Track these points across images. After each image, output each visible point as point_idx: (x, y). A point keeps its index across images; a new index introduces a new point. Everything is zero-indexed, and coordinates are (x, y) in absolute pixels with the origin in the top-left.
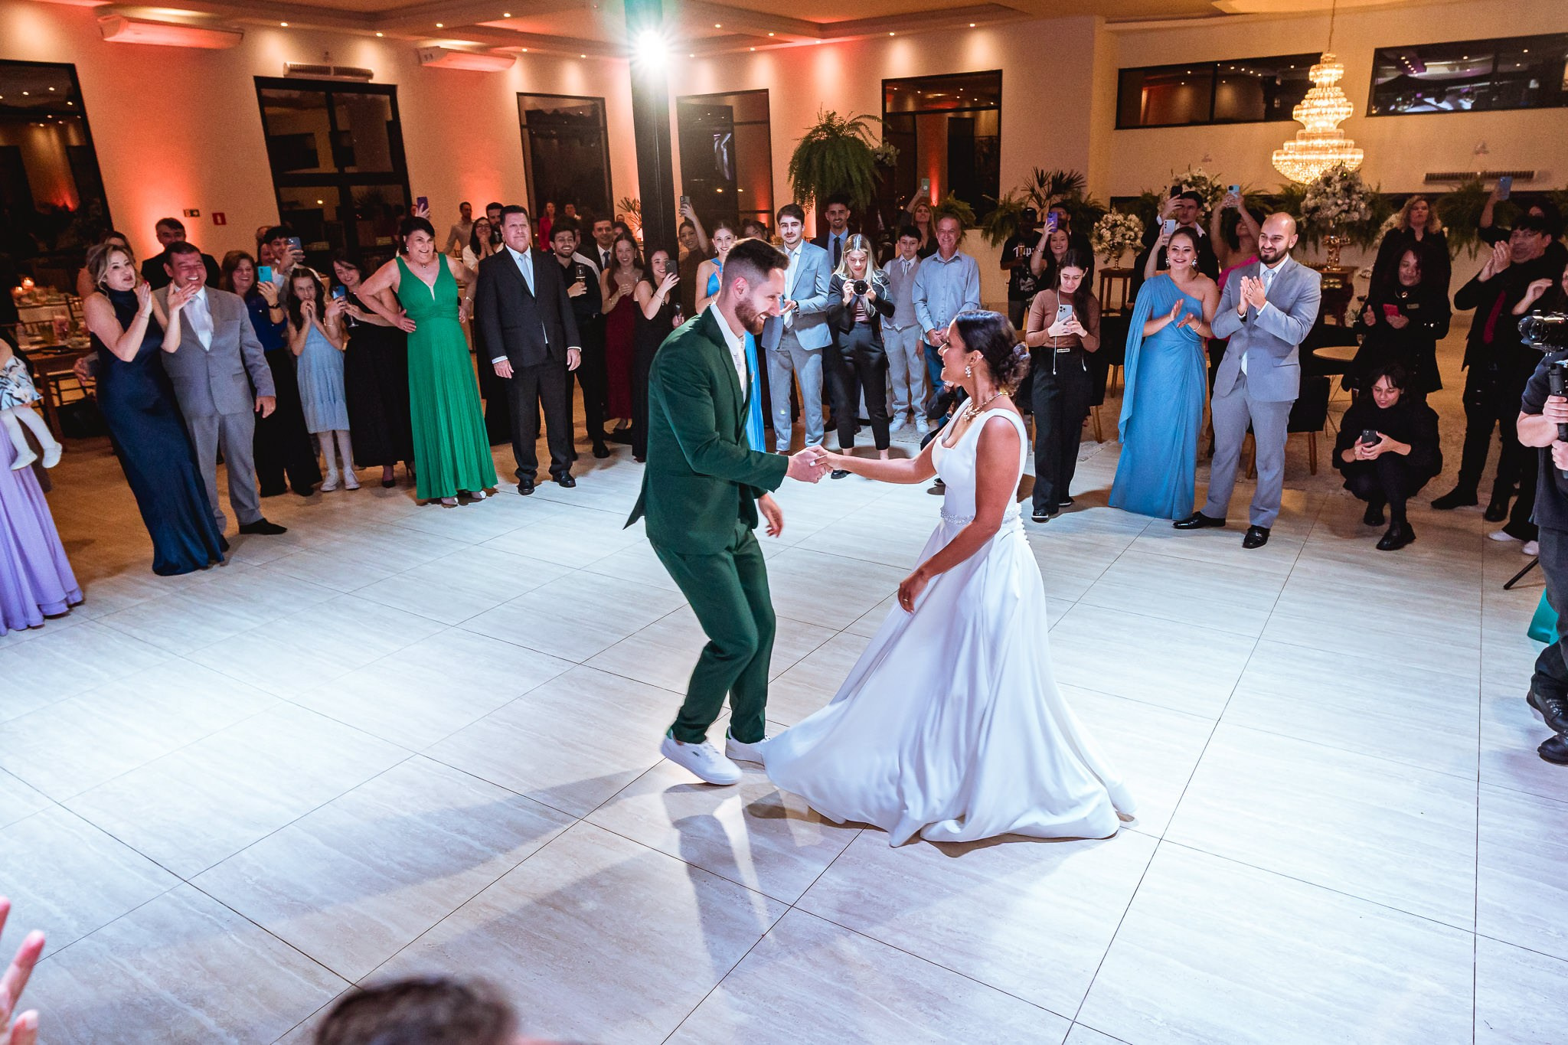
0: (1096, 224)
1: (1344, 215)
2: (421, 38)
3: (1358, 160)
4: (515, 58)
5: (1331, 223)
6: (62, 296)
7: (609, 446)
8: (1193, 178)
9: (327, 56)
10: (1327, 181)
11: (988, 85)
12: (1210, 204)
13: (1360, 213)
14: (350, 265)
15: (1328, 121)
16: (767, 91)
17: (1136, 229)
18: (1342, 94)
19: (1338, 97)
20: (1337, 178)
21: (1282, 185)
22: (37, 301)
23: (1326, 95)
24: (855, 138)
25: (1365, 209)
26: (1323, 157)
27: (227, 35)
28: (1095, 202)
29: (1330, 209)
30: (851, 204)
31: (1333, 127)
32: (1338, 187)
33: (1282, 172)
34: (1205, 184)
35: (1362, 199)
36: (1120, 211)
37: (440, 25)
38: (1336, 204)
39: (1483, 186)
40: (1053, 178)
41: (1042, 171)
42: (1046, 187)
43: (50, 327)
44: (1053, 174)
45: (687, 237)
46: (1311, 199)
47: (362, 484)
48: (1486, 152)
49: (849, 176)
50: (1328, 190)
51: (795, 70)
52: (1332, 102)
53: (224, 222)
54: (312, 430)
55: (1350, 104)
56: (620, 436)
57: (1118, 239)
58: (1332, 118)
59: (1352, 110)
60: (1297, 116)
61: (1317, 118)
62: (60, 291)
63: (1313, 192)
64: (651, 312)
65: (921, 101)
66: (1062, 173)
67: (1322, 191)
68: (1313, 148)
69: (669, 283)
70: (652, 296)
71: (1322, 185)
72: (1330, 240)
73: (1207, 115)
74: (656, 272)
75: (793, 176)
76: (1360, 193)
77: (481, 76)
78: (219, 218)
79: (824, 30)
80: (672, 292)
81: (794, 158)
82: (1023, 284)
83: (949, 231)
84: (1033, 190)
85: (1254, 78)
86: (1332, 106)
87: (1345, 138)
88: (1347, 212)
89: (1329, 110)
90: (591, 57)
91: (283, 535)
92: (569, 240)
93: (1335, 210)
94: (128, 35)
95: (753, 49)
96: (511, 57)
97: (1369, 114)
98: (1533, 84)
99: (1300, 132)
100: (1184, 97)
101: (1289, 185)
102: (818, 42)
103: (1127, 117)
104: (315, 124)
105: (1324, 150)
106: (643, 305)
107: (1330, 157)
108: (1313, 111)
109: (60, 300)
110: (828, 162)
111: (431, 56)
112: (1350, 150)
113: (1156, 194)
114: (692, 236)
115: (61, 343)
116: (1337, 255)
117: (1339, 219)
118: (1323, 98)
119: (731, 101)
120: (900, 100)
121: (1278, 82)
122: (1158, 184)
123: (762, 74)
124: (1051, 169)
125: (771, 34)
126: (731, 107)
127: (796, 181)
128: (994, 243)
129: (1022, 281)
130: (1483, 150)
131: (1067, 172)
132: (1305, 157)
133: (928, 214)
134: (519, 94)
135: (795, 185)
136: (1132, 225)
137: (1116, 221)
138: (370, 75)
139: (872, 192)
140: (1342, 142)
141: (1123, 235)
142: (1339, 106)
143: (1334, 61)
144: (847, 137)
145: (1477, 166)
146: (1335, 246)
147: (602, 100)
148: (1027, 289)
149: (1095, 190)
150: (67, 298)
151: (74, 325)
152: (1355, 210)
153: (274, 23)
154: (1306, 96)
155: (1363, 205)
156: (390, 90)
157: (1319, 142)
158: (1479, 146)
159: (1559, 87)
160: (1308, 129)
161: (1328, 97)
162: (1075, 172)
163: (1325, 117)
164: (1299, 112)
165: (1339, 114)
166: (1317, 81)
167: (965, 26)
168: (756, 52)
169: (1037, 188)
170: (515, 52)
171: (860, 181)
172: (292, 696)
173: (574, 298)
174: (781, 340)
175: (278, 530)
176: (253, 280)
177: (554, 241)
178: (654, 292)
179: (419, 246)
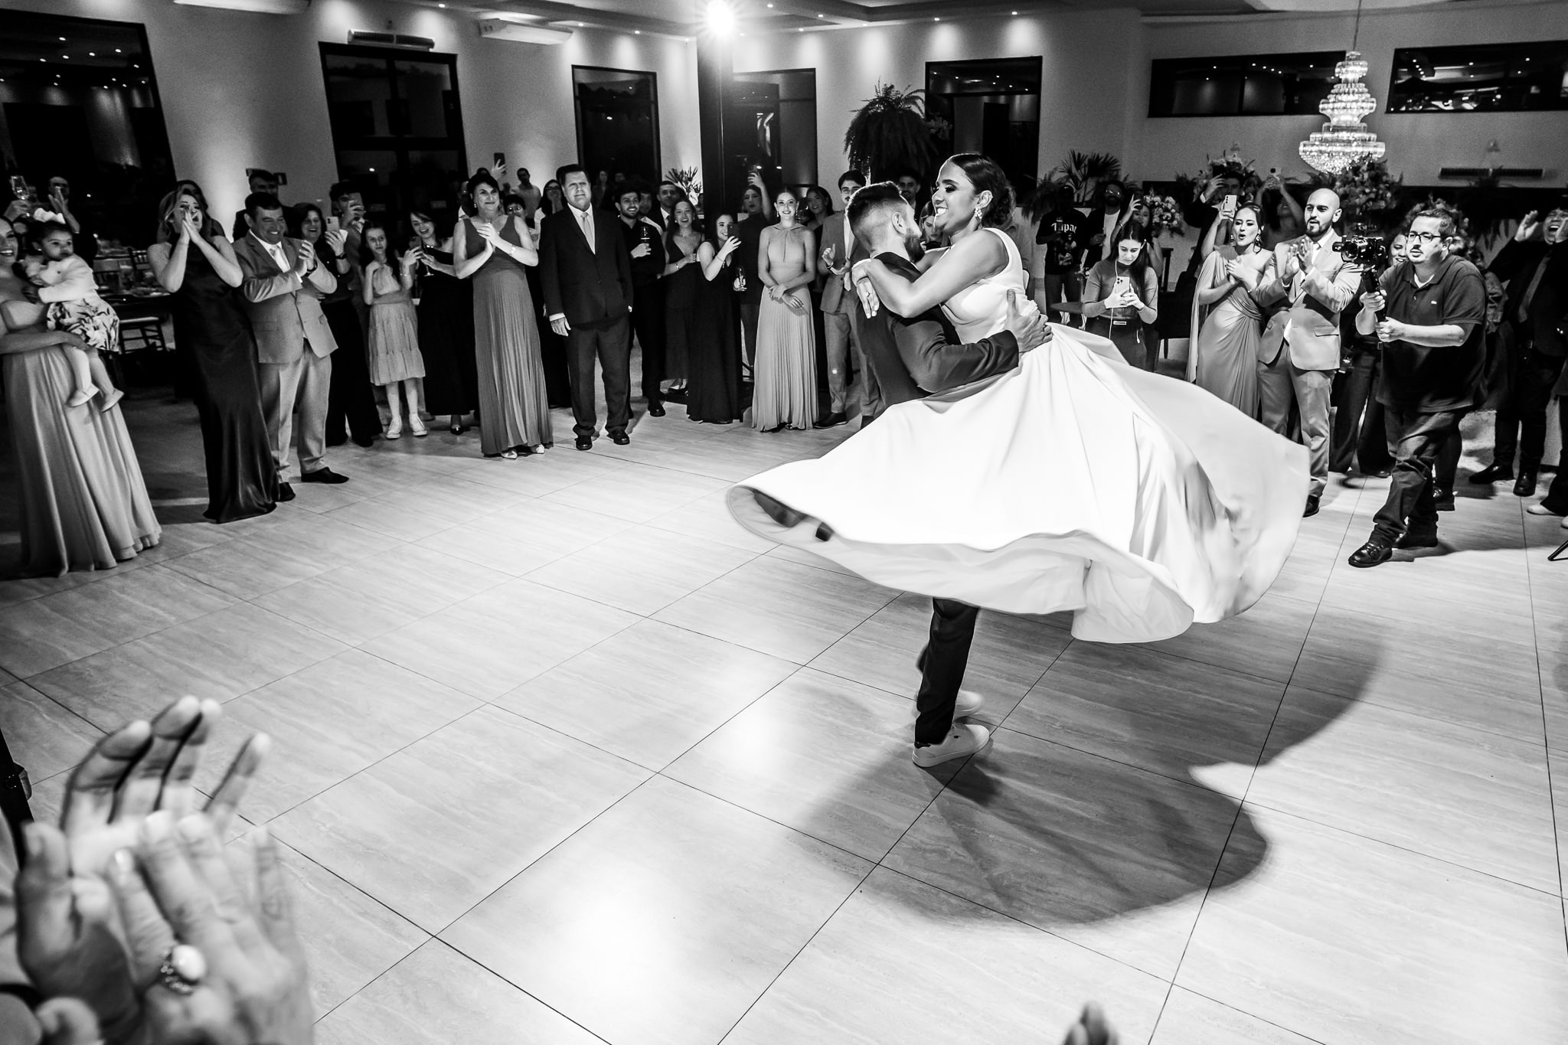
1: (1371, 203)
2: (478, 10)
3: (1380, 153)
4: (571, 33)
5: (1358, 210)
6: (125, 248)
8: (1228, 163)
9: (390, 24)
10: (1356, 170)
11: (1026, 72)
13: (1386, 202)
14: (425, 217)
15: (1353, 115)
16: (813, 70)
17: (1173, 211)
18: (1366, 90)
19: (1362, 93)
20: (1365, 167)
23: (1351, 90)
24: (911, 111)
25: (1391, 198)
26: (1347, 150)
29: (1358, 197)
31: (1356, 121)
32: (1366, 176)
33: (1309, 163)
35: (1388, 189)
38: (1364, 193)
39: (1498, 181)
40: (1090, 161)
41: (1079, 155)
42: (1083, 170)
43: (116, 277)
44: (1089, 157)
46: (1340, 187)
48: (1497, 150)
49: (905, 147)
50: (1356, 178)
51: (842, 54)
52: (1356, 97)
55: (1374, 100)
58: (1355, 112)
59: (1375, 105)
60: (1323, 109)
61: (1342, 112)
62: (123, 243)
63: (1341, 181)
64: (711, 274)
65: (958, 85)
66: (1098, 156)
67: (1350, 179)
68: (1337, 141)
69: (730, 246)
70: (714, 258)
71: (1351, 174)
72: (1357, 226)
73: (1236, 107)
75: (850, 147)
76: (1386, 182)
77: (538, 48)
79: (871, 14)
81: (851, 128)
82: (1062, 259)
84: (1069, 171)
85: (1275, 75)
86: (1357, 101)
87: (1368, 132)
88: (1374, 200)
89: (1354, 105)
90: (645, 33)
92: (634, 201)
93: (1363, 198)
95: (801, 30)
96: (567, 30)
97: (1388, 112)
98: (1534, 90)
99: (1326, 124)
100: (1208, 91)
101: (1317, 174)
102: (865, 24)
103: (1161, 107)
104: (375, 93)
107: (1354, 149)
108: (1338, 105)
109: (123, 253)
110: (885, 133)
111: (491, 27)
112: (1372, 143)
113: (1190, 178)
115: (126, 292)
117: (1367, 207)
118: (1349, 93)
119: (777, 79)
120: (939, 82)
121: (1298, 80)
122: (1194, 168)
123: (810, 53)
124: (1087, 150)
125: (821, 16)
126: (778, 85)
127: (852, 151)
129: (1061, 256)
130: (1495, 148)
131: (1102, 155)
132: (1329, 149)
134: (574, 67)
136: (1170, 206)
137: (1154, 202)
138: (431, 44)
140: (1366, 136)
141: (1161, 216)
142: (1363, 101)
143: (1358, 58)
144: (903, 110)
145: (1489, 163)
147: (654, 75)
148: (1066, 264)
150: (131, 252)
151: (140, 275)
152: (1382, 199)
154: (1332, 91)
155: (1389, 195)
156: (450, 59)
157: (1344, 135)
158: (1492, 144)
159: (1559, 93)
160: (1334, 121)
161: (1353, 92)
162: (1110, 156)
163: (1350, 111)
164: (1326, 106)
165: (1362, 108)
166: (1343, 77)
167: (1005, 14)
168: (805, 33)
169: (1074, 170)
170: (571, 27)
171: (915, 151)
172: (359, 643)
173: (638, 258)
174: (840, 303)
175: (340, 479)
176: (319, 231)
177: (619, 202)
178: (716, 254)
179: (484, 198)
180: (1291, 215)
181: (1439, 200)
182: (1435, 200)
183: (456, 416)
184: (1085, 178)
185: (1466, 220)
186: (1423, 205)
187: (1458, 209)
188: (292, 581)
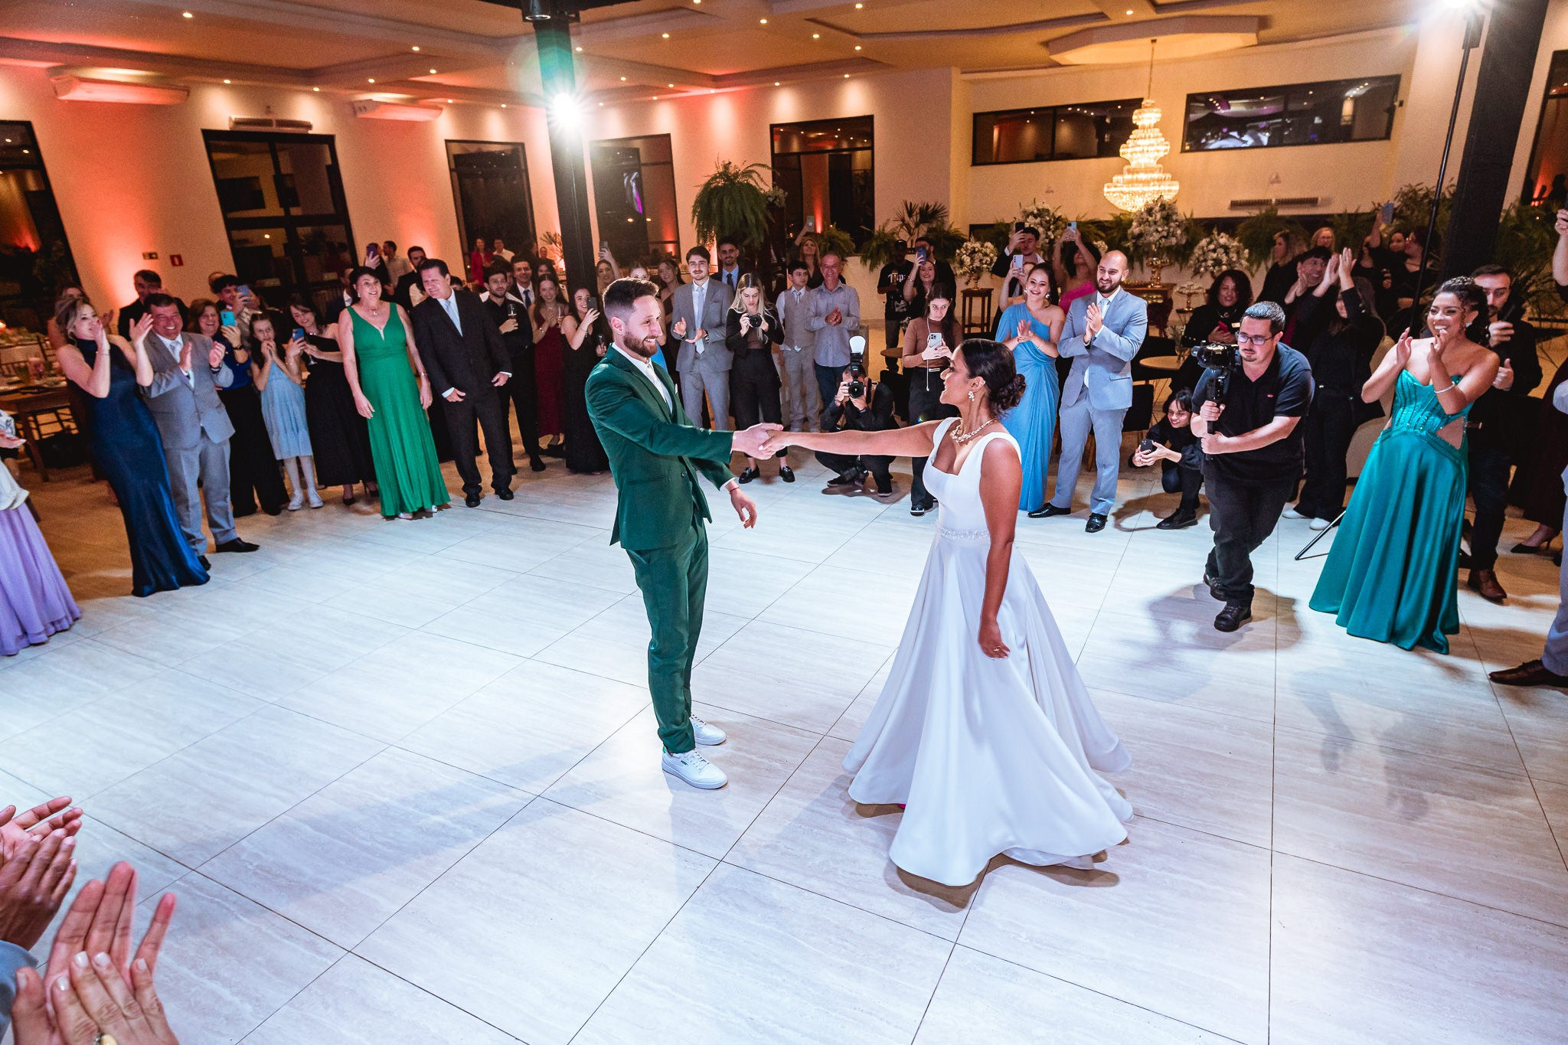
0: (958, 251)
1: (1163, 240)
2: (353, 92)
3: (1175, 191)
4: (441, 109)
5: (1154, 246)
6: (33, 335)
7: (545, 460)
8: (1038, 210)
9: (268, 109)
10: (1150, 211)
11: (862, 126)
12: (1053, 232)
13: (1176, 238)
15: (1149, 158)
16: (668, 135)
17: (992, 255)
18: (1160, 134)
19: (1157, 137)
20: (1157, 208)
21: (1112, 214)
22: (10, 341)
23: (1147, 135)
24: (748, 184)
25: (1181, 234)
26: (1146, 189)
27: (173, 93)
28: (956, 230)
29: (1152, 235)
30: (746, 242)
31: (1153, 163)
32: (1159, 216)
33: (1112, 202)
34: (1048, 215)
35: (1178, 226)
36: (978, 239)
37: (372, 81)
38: (1157, 231)
39: (1279, 211)
40: (920, 209)
41: (911, 204)
42: (915, 218)
43: (26, 368)
44: (920, 205)
45: (604, 272)
46: (1136, 227)
47: (325, 502)
48: (1279, 182)
49: (745, 217)
50: (1150, 219)
51: (693, 117)
52: (1152, 141)
53: (181, 263)
54: (278, 458)
55: (1167, 143)
56: (553, 451)
57: (977, 264)
58: (1153, 155)
59: (1168, 148)
60: (1123, 153)
61: (1139, 155)
62: (31, 330)
63: (1138, 221)
64: (577, 343)
65: (804, 141)
66: (927, 205)
67: (1145, 219)
68: (1138, 181)
69: (590, 318)
70: (577, 328)
71: (1145, 215)
72: (1152, 262)
73: (1049, 152)
74: (579, 308)
75: (696, 218)
76: (1177, 221)
77: (411, 126)
78: (176, 260)
79: (717, 81)
80: (594, 324)
81: (696, 202)
82: (897, 306)
83: (833, 267)
84: (903, 220)
85: (1088, 117)
86: (1153, 145)
87: (1164, 172)
88: (1166, 237)
89: (1150, 148)
90: (511, 106)
91: (257, 552)
92: (502, 281)
93: (1156, 236)
94: (80, 94)
95: (655, 98)
96: (438, 108)
97: (1183, 151)
98: (1317, 120)
99: (1126, 168)
100: (1030, 133)
101: (1118, 213)
102: (713, 91)
103: (981, 155)
104: (260, 168)
105: (1147, 182)
106: (568, 337)
107: (1151, 188)
108: (1137, 149)
109: (32, 340)
110: (726, 205)
111: (365, 108)
112: (1168, 183)
113: (1007, 222)
114: (610, 272)
115: (37, 382)
116: (1159, 274)
117: (1160, 243)
118: (1145, 138)
119: (637, 144)
120: (786, 142)
121: (1108, 121)
122: (1010, 215)
123: (664, 120)
124: (918, 201)
125: (671, 86)
126: (638, 149)
127: (698, 222)
128: (871, 269)
129: (896, 303)
130: (1277, 180)
131: (932, 204)
132: (1131, 189)
133: (813, 248)
134: (447, 141)
135: (698, 225)
136: (988, 251)
137: (974, 248)
138: (309, 127)
139: (765, 231)
140: (1162, 176)
141: (981, 261)
142: (1158, 145)
143: (1153, 106)
144: (742, 184)
145: (1273, 195)
146: (1156, 267)
147: (522, 145)
148: (901, 311)
149: (957, 220)
150: (39, 339)
151: (49, 366)
152: (1173, 236)
153: (218, 81)
154: (1131, 137)
155: (1179, 232)
156: (329, 140)
157: (1142, 176)
158: (1274, 177)
159: (1340, 121)
160: (1133, 164)
161: (1149, 137)
162: (938, 204)
163: (1146, 154)
164: (1125, 150)
165: (1158, 151)
166: (1139, 123)
167: (840, 77)
168: (659, 101)
169: (907, 218)
170: (442, 103)
171: (754, 221)
172: (276, 699)
173: (507, 333)
174: (693, 364)
175: (252, 548)
176: (217, 324)
177: (488, 282)
178: (578, 326)
179: (367, 290)
180: (1085, 264)
181: (1222, 234)
182: (1219, 234)
183: (348, 486)
184: (917, 225)
185: (1247, 251)
186: (1208, 240)
187: (1239, 242)
188: (213, 646)
